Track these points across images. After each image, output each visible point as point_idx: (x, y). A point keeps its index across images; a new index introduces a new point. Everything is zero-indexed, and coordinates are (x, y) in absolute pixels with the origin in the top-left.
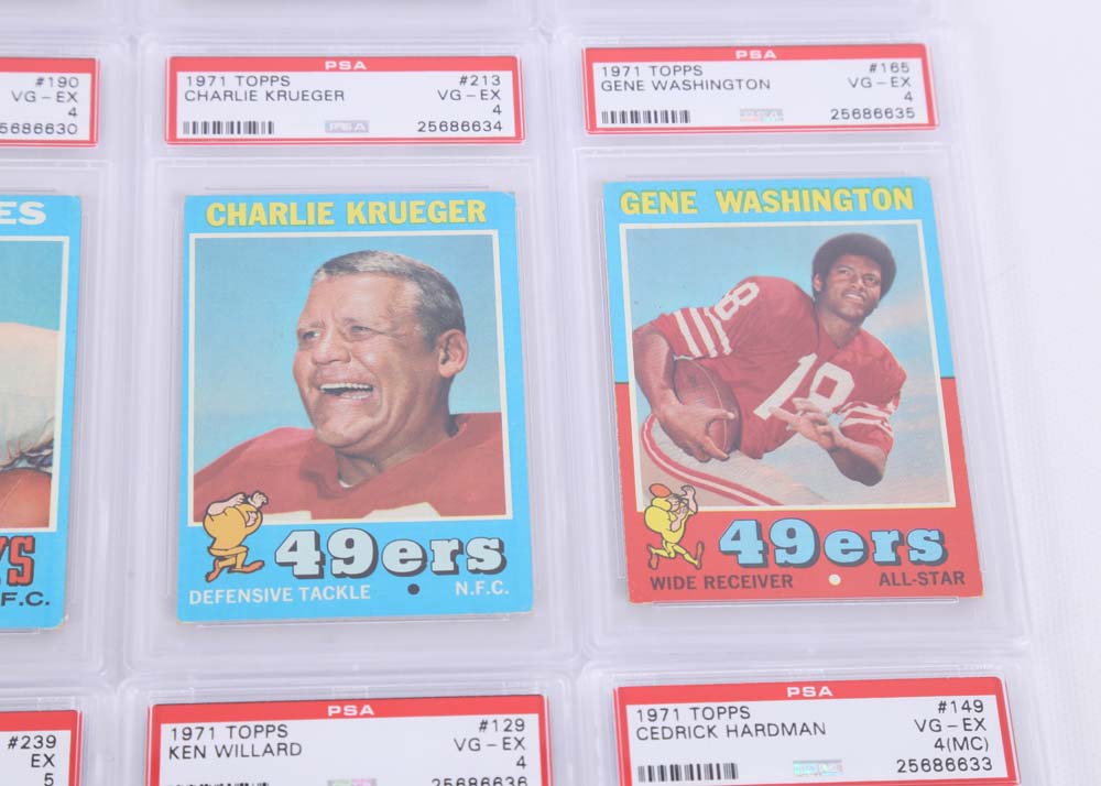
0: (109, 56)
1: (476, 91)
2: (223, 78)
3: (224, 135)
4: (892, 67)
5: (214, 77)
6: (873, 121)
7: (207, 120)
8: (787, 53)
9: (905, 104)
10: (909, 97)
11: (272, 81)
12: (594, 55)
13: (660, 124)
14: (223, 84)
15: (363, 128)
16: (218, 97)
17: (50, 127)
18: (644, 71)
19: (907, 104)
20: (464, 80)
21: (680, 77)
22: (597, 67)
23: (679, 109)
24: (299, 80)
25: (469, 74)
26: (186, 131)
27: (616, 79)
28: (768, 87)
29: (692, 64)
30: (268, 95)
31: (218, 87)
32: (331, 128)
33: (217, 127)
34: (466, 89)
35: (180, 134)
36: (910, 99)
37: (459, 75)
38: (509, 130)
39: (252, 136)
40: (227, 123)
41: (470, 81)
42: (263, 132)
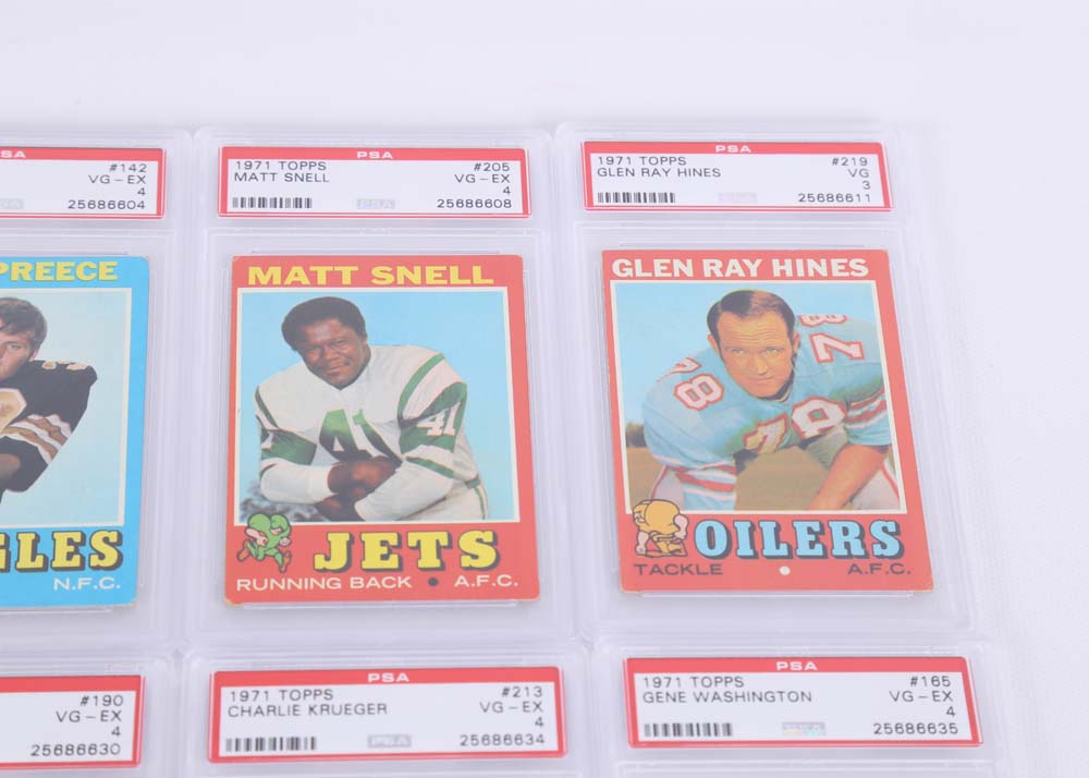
0: (153, 672)
1: (518, 702)
2: (266, 692)
3: (267, 752)
4: (933, 681)
5: (258, 692)
6: (917, 736)
7: (250, 737)
8: (827, 664)
9: (948, 719)
10: (951, 712)
11: (315, 695)
12: (635, 666)
13: (703, 738)
14: (267, 697)
15: (405, 742)
16: (262, 712)
17: (93, 747)
18: (685, 681)
19: (950, 719)
20: (506, 692)
21: (721, 689)
22: (639, 678)
23: (721, 721)
24: (343, 693)
25: (510, 685)
26: (229, 748)
27: (658, 690)
28: (810, 699)
29: (733, 675)
30: (311, 709)
31: (262, 702)
32: (374, 743)
33: (260, 743)
34: (509, 701)
35: (223, 752)
36: (953, 714)
37: (501, 686)
38: (551, 744)
39: (294, 753)
40: (270, 740)
41: (512, 692)
42: (306, 748)
